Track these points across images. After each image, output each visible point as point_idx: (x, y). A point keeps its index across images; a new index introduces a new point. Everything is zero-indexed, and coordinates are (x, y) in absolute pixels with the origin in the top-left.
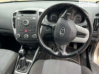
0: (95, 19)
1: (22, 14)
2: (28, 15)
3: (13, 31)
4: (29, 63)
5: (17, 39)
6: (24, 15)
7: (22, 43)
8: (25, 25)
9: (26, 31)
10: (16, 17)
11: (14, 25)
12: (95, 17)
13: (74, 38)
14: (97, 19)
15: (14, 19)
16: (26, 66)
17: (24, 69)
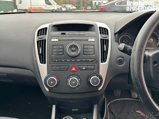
5: (47, 90)
6: (67, 32)
9: (74, 69)
15: (42, 43)
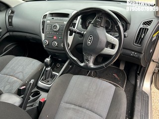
0: (141, 28)
1: (52, 16)
2: (59, 18)
3: (41, 36)
4: (55, 75)
5: (44, 46)
6: (55, 18)
7: (50, 52)
8: (55, 30)
9: (55, 38)
10: (45, 20)
11: (43, 29)
12: (142, 26)
13: (103, 49)
14: (143, 28)
15: (43, 22)
16: (51, 78)
17: (48, 81)
